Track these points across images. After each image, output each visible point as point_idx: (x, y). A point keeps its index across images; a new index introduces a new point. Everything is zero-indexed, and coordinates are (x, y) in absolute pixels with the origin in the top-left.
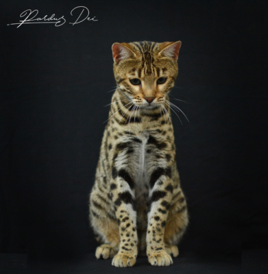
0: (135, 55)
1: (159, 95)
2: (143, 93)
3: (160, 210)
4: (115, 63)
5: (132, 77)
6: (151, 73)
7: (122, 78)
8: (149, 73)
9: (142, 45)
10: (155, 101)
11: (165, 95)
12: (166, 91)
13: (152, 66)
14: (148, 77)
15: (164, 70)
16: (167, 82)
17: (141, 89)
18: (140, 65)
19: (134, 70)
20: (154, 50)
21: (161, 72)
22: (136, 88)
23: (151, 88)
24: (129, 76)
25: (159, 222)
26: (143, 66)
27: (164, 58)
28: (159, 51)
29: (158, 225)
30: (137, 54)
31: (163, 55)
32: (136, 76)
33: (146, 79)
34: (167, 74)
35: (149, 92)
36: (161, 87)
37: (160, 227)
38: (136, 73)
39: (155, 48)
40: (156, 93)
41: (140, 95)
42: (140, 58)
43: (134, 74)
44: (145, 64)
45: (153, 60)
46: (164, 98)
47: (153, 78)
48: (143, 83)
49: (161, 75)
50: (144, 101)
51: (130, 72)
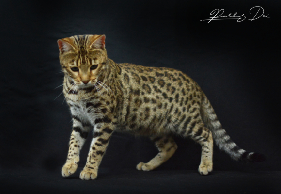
0: (74, 48)
1: (93, 78)
2: (81, 78)
3: (96, 144)
4: (60, 53)
5: (72, 66)
6: (85, 62)
7: (66, 66)
8: (84, 62)
9: (79, 39)
10: (90, 82)
11: (97, 77)
12: (97, 74)
13: (86, 57)
14: (83, 66)
15: (95, 59)
16: (98, 68)
17: (79, 74)
18: (77, 57)
19: (73, 61)
20: (87, 44)
21: (93, 61)
22: (76, 74)
23: (86, 74)
24: (70, 65)
25: (95, 151)
26: (79, 57)
27: (94, 50)
28: (90, 44)
29: (94, 153)
30: (75, 48)
31: (93, 47)
32: (75, 65)
33: (82, 67)
34: (98, 62)
35: (85, 77)
36: (94, 72)
37: (95, 154)
38: (75, 63)
39: (87, 42)
40: (90, 76)
41: (79, 79)
42: (77, 51)
43: (73, 64)
44: (81, 56)
45: (86, 52)
46: (96, 80)
47: (87, 66)
48: (80, 70)
49: (93, 63)
50: (82, 83)
51: (70, 62)
